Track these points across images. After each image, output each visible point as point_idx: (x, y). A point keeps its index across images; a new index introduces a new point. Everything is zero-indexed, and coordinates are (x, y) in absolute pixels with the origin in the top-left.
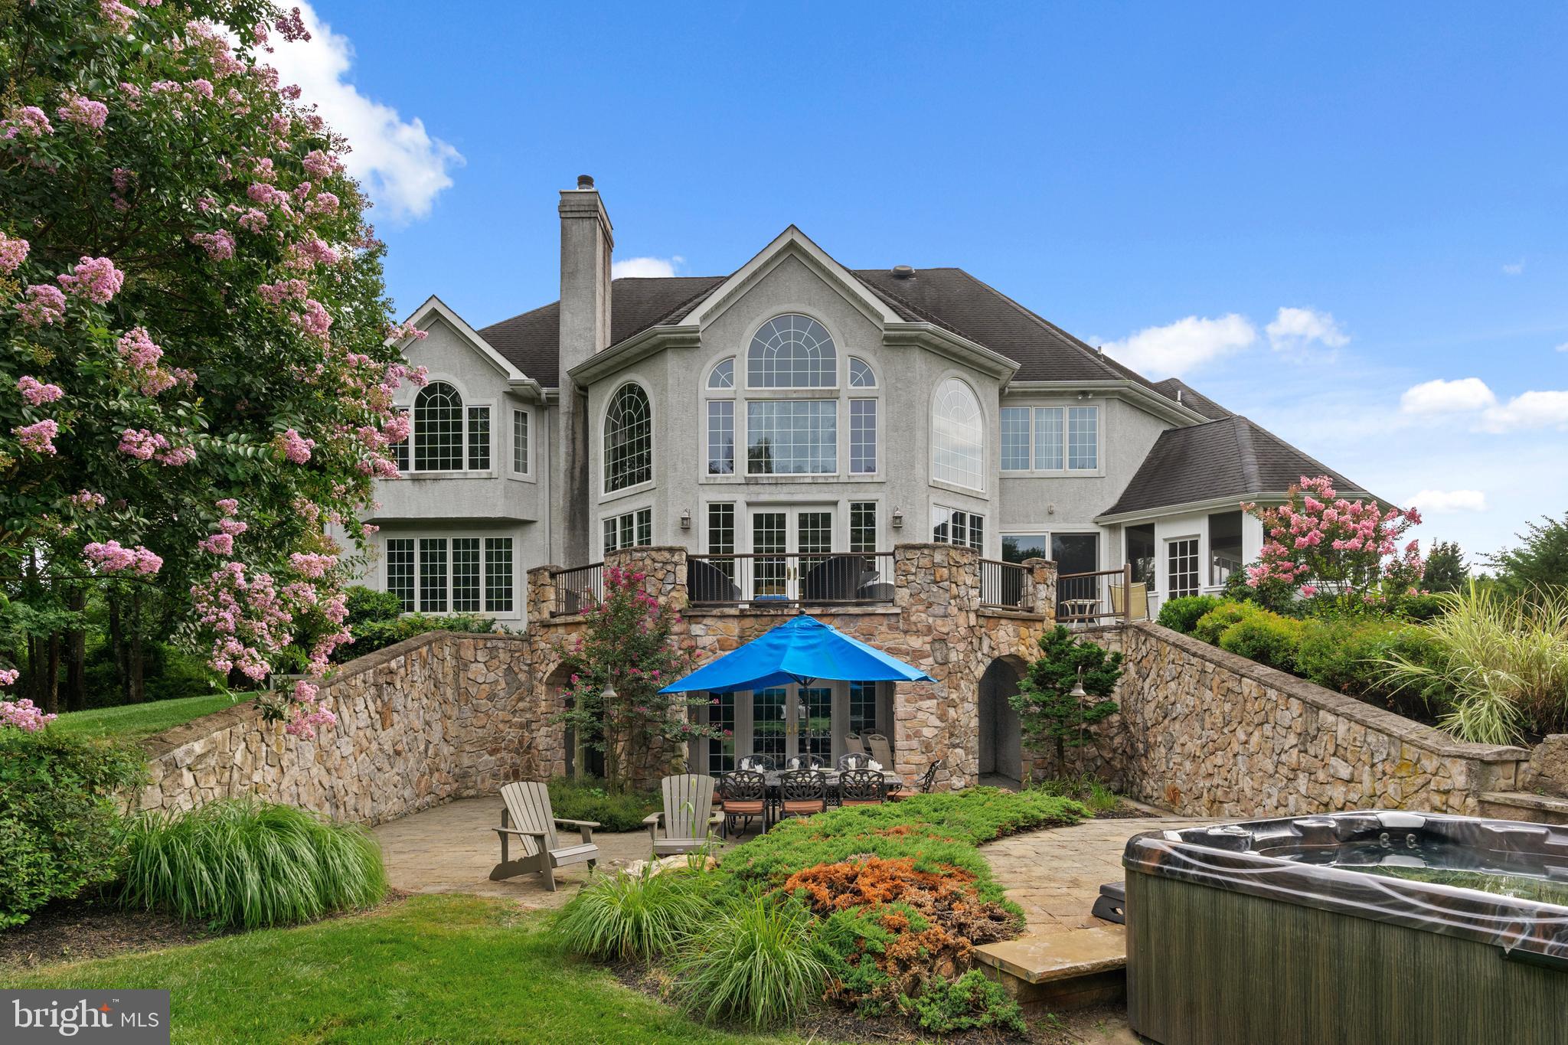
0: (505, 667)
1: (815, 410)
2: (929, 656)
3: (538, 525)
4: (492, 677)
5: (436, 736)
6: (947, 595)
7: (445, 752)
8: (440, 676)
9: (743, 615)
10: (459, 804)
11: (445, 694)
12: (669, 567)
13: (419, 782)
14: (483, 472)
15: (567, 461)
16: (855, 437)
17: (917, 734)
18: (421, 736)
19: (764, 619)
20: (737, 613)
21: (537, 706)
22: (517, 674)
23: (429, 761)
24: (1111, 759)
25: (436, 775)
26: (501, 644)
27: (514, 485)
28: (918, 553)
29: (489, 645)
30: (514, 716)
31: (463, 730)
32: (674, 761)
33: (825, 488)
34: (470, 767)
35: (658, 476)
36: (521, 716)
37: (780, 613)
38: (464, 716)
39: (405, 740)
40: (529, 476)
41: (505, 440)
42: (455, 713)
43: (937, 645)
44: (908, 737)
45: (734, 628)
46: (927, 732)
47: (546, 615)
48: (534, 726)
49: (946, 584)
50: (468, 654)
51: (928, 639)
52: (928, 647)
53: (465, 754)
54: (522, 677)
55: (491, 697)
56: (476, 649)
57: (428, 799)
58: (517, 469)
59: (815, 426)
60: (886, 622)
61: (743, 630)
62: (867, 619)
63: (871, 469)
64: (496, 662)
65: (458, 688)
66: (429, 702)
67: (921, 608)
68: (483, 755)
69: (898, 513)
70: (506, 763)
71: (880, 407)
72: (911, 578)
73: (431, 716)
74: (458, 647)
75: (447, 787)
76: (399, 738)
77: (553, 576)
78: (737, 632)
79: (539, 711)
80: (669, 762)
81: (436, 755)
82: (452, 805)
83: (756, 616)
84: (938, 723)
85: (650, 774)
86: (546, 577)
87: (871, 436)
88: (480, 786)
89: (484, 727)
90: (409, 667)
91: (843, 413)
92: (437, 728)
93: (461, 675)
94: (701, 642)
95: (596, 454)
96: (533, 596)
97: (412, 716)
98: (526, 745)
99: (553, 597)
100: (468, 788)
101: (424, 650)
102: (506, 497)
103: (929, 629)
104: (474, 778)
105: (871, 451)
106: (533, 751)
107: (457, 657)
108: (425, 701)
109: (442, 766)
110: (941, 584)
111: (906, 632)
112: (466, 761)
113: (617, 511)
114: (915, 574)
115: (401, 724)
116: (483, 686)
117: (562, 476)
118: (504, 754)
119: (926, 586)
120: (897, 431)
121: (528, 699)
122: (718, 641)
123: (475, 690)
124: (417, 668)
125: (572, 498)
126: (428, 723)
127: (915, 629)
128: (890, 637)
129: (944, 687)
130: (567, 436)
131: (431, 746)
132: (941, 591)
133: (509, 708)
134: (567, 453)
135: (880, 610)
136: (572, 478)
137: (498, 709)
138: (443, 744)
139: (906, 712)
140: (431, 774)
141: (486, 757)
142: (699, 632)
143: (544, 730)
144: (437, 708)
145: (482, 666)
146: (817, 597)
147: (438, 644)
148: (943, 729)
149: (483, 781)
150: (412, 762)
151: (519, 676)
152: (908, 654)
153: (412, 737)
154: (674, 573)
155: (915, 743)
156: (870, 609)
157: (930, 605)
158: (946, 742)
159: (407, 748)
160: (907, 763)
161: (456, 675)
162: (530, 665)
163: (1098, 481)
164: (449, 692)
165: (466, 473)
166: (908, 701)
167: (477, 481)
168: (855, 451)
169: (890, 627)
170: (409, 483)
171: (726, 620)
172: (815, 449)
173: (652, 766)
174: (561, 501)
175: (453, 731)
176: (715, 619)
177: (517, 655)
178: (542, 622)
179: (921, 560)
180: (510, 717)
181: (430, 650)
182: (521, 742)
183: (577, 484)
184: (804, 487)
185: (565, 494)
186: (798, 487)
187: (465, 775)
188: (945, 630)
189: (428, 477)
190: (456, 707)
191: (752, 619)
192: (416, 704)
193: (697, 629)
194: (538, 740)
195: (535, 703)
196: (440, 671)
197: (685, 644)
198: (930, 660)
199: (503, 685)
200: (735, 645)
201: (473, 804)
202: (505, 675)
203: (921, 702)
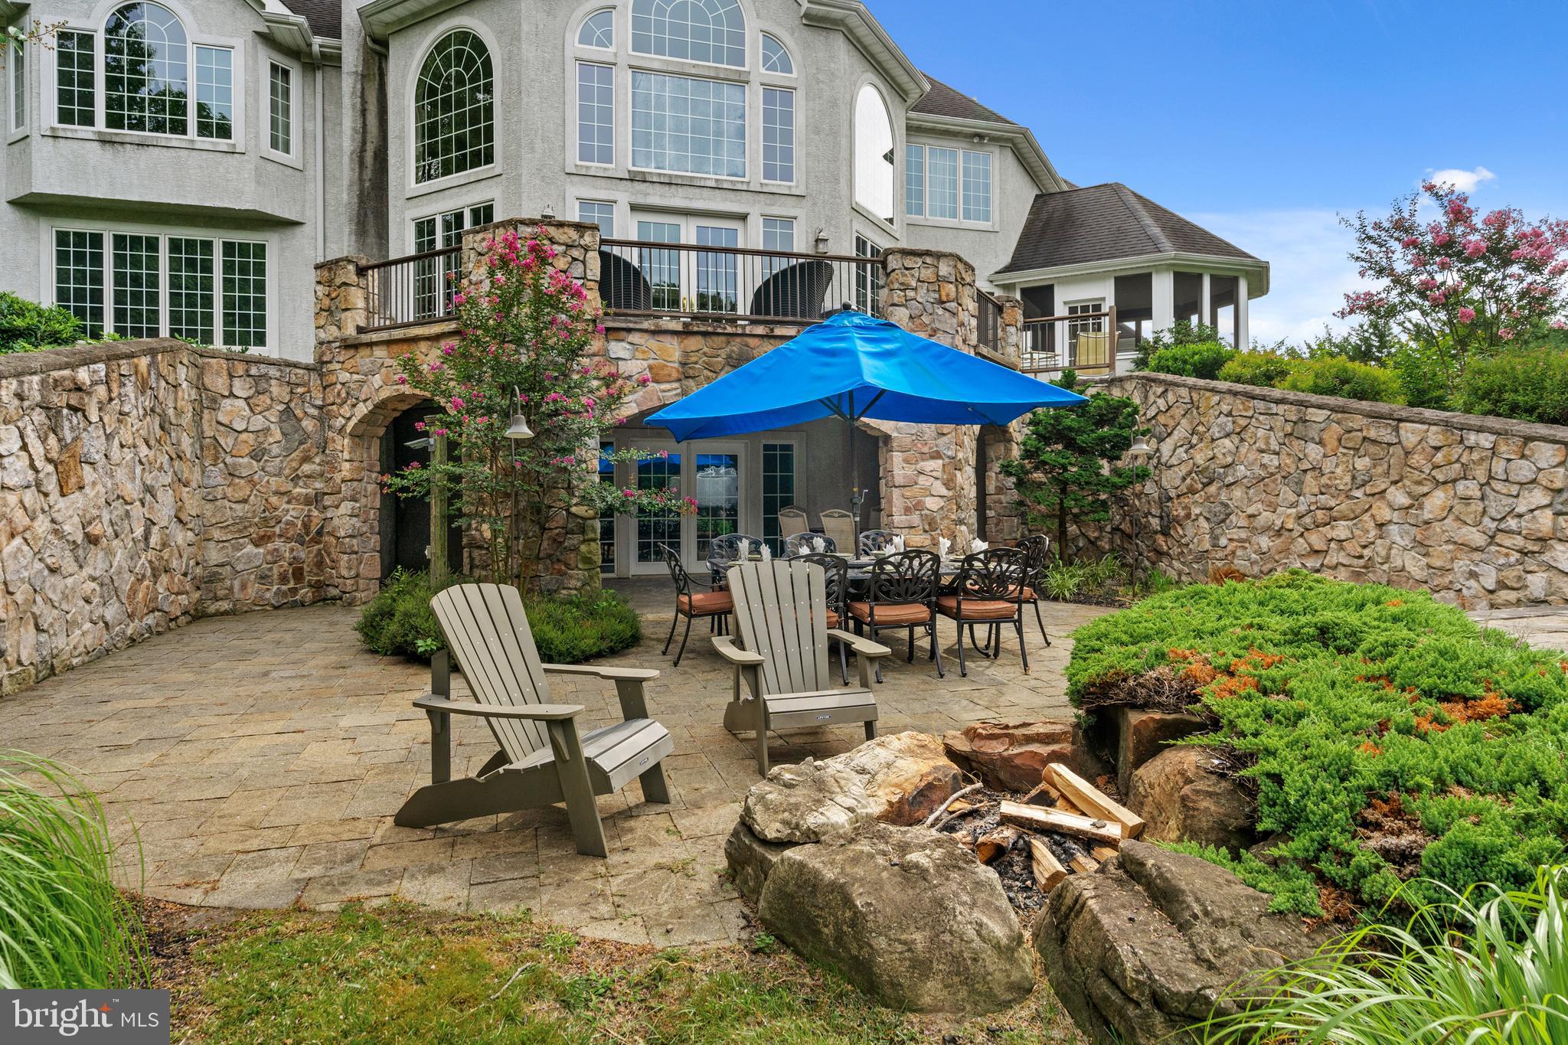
0: (281, 407)
1: (719, 94)
3: (305, 229)
4: (258, 422)
5: (164, 511)
6: (955, 321)
7: (180, 541)
8: (171, 412)
9: (686, 333)
10: (204, 627)
11: (179, 443)
12: (576, 253)
13: (133, 592)
14: (222, 143)
15: (353, 140)
16: (769, 134)
17: (919, 506)
18: (137, 510)
19: (715, 338)
20: (679, 328)
21: (334, 469)
22: (299, 420)
23: (151, 555)
24: (1097, 538)
25: (164, 579)
26: (273, 372)
27: (270, 166)
28: (919, 261)
29: (254, 371)
30: (296, 485)
31: (209, 506)
32: (583, 548)
33: (731, 195)
34: (222, 565)
35: (505, 158)
36: (306, 486)
38: (212, 482)
39: (106, 518)
40: (293, 158)
41: (257, 100)
42: (196, 477)
44: (907, 511)
45: (673, 350)
46: (932, 504)
47: (350, 331)
48: (328, 501)
49: (952, 305)
50: (218, 383)
53: (212, 544)
54: (308, 425)
55: (257, 455)
56: (231, 376)
57: (150, 620)
58: (274, 144)
59: (719, 114)
61: (686, 353)
63: (787, 176)
64: (264, 399)
65: (201, 436)
66: (151, 454)
67: (923, 334)
68: (243, 546)
69: (822, 235)
70: (282, 558)
71: (799, 98)
72: (911, 294)
73: (156, 478)
74: (201, 370)
75: (183, 599)
76: (95, 512)
77: (361, 271)
78: (677, 355)
79: (338, 477)
80: (576, 549)
81: (164, 545)
82: (193, 628)
83: (705, 334)
84: (944, 491)
85: (546, 569)
86: (349, 274)
87: (787, 136)
88: (238, 594)
89: (245, 501)
90: (114, 386)
91: (754, 100)
92: (166, 498)
93: (206, 414)
94: (624, 368)
95: (402, 129)
96: (327, 302)
97: (121, 474)
98: (314, 529)
99: (361, 304)
100: (216, 599)
101: (144, 362)
102: (258, 183)
104: (228, 583)
105: (787, 155)
106: (326, 538)
107: (200, 387)
108: (144, 450)
109: (174, 564)
110: (947, 305)
112: (214, 555)
113: (438, 208)
114: (915, 289)
115: (99, 487)
116: (244, 436)
117: (346, 160)
118: (278, 543)
119: (929, 306)
120: (818, 133)
121: (317, 460)
122: (650, 368)
123: (230, 441)
124: (130, 389)
125: (362, 191)
126: (149, 490)
130: (354, 106)
131: (155, 529)
132: (947, 314)
133: (287, 472)
134: (354, 129)
136: (362, 163)
137: (268, 474)
138: (175, 528)
139: (905, 476)
140: (155, 576)
141: (250, 548)
142: (621, 354)
143: (346, 507)
144: (166, 466)
145: (242, 403)
146: (785, 314)
147: (168, 357)
148: (949, 499)
149: (244, 587)
150: (120, 557)
151: (304, 423)
153: (120, 512)
154: (584, 262)
155: (915, 519)
157: (934, 332)
158: (953, 517)
159: (110, 531)
161: (198, 415)
162: (320, 408)
163: (992, 236)
164: (186, 444)
165: (192, 141)
166: (907, 461)
167: (211, 155)
168: (769, 152)
170: (96, 145)
171: (661, 338)
172: (718, 144)
173: (549, 556)
174: (345, 195)
175: (192, 506)
176: (646, 336)
177: (300, 390)
178: (344, 340)
179: (923, 271)
180: (289, 486)
181: (153, 364)
182: (306, 526)
183: (368, 174)
184: (705, 192)
185: (350, 186)
186: (697, 190)
187: (212, 579)
189: (128, 139)
190: (197, 469)
191: (699, 338)
192: (129, 455)
193: (617, 349)
194: (336, 522)
195: (332, 465)
196: (171, 404)
197: (604, 372)
199: (278, 436)
200: (675, 375)
201: (230, 624)
202: (281, 421)
203: (922, 464)
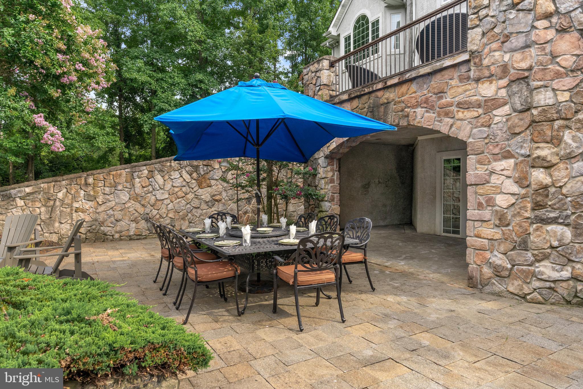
2: (505, 104)
17: (490, 202)
37: (371, 90)
43: (515, 88)
44: (480, 206)
46: (502, 201)
51: (504, 82)
52: (503, 93)
60: (456, 75)
62: (438, 76)
67: (494, 46)
84: (515, 189)
103: (505, 69)
111: (478, 80)
127: (487, 73)
128: (460, 90)
129: (524, 141)
135: (448, 62)
139: (479, 176)
148: (524, 197)
152: (479, 106)
155: (487, 214)
156: (438, 65)
157: (507, 37)
160: (478, 236)
166: (480, 162)
169: (461, 79)
188: (524, 65)
198: (507, 109)
203: (494, 164)
